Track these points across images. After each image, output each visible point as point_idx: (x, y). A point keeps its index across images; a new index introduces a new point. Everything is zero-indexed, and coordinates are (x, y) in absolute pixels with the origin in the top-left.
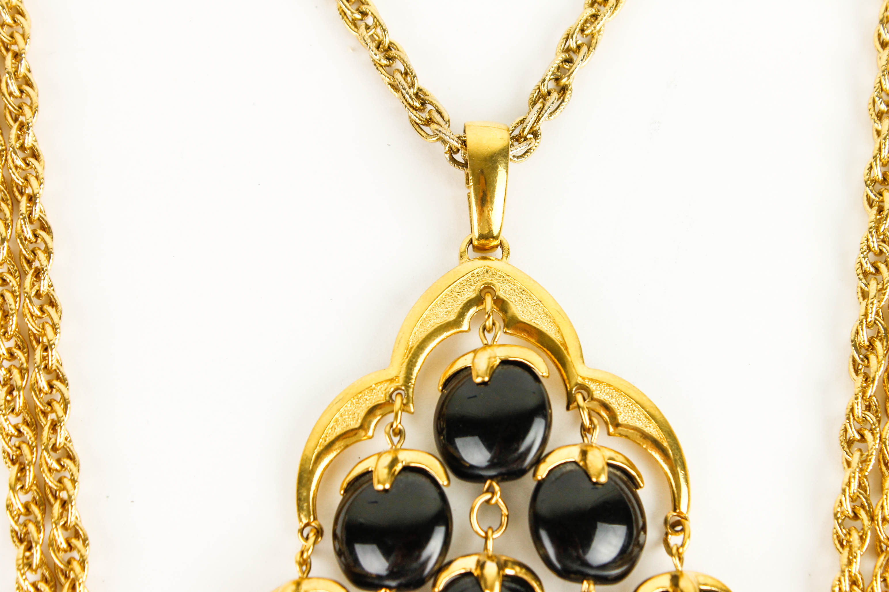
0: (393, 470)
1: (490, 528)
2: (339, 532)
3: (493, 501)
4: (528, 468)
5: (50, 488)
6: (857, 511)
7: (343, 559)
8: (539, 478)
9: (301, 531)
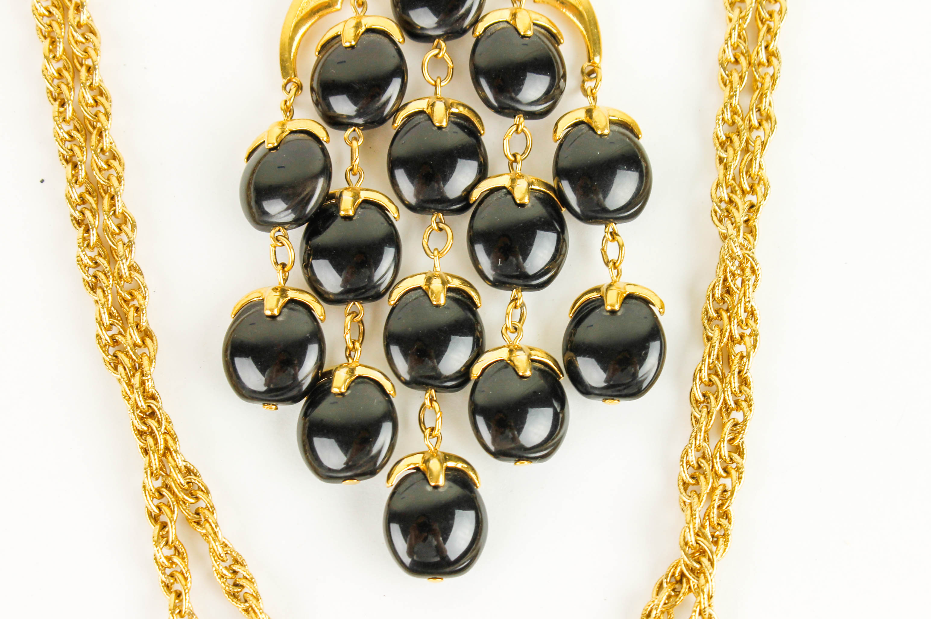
0: (358, 32)
1: (438, 77)
2: (315, 86)
3: (440, 56)
4: (468, 27)
5: (77, 56)
6: (737, 57)
7: (320, 107)
8: (478, 34)
9: (285, 87)
